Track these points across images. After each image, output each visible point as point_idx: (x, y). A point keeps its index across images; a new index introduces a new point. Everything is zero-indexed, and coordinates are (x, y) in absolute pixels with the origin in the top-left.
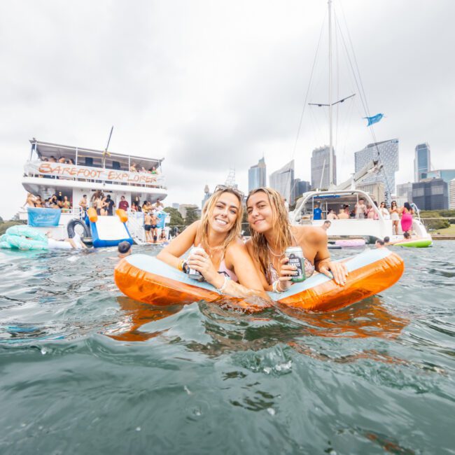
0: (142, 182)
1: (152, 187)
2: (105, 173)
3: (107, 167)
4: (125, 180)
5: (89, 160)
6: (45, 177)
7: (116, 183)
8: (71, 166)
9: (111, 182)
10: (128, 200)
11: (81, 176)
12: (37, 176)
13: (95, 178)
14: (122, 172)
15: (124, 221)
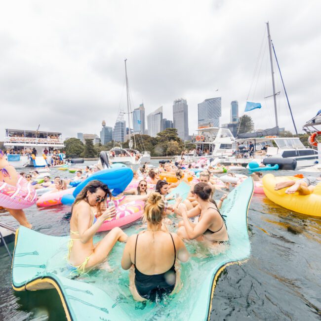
0: (53, 142)
1: (58, 144)
2: (37, 140)
3: (38, 137)
4: (46, 142)
5: (30, 135)
6: (13, 142)
7: (42, 143)
8: (23, 138)
9: (39, 143)
10: (48, 149)
11: (27, 141)
12: (9, 142)
13: (33, 142)
14: (44, 139)
15: (46, 159)
